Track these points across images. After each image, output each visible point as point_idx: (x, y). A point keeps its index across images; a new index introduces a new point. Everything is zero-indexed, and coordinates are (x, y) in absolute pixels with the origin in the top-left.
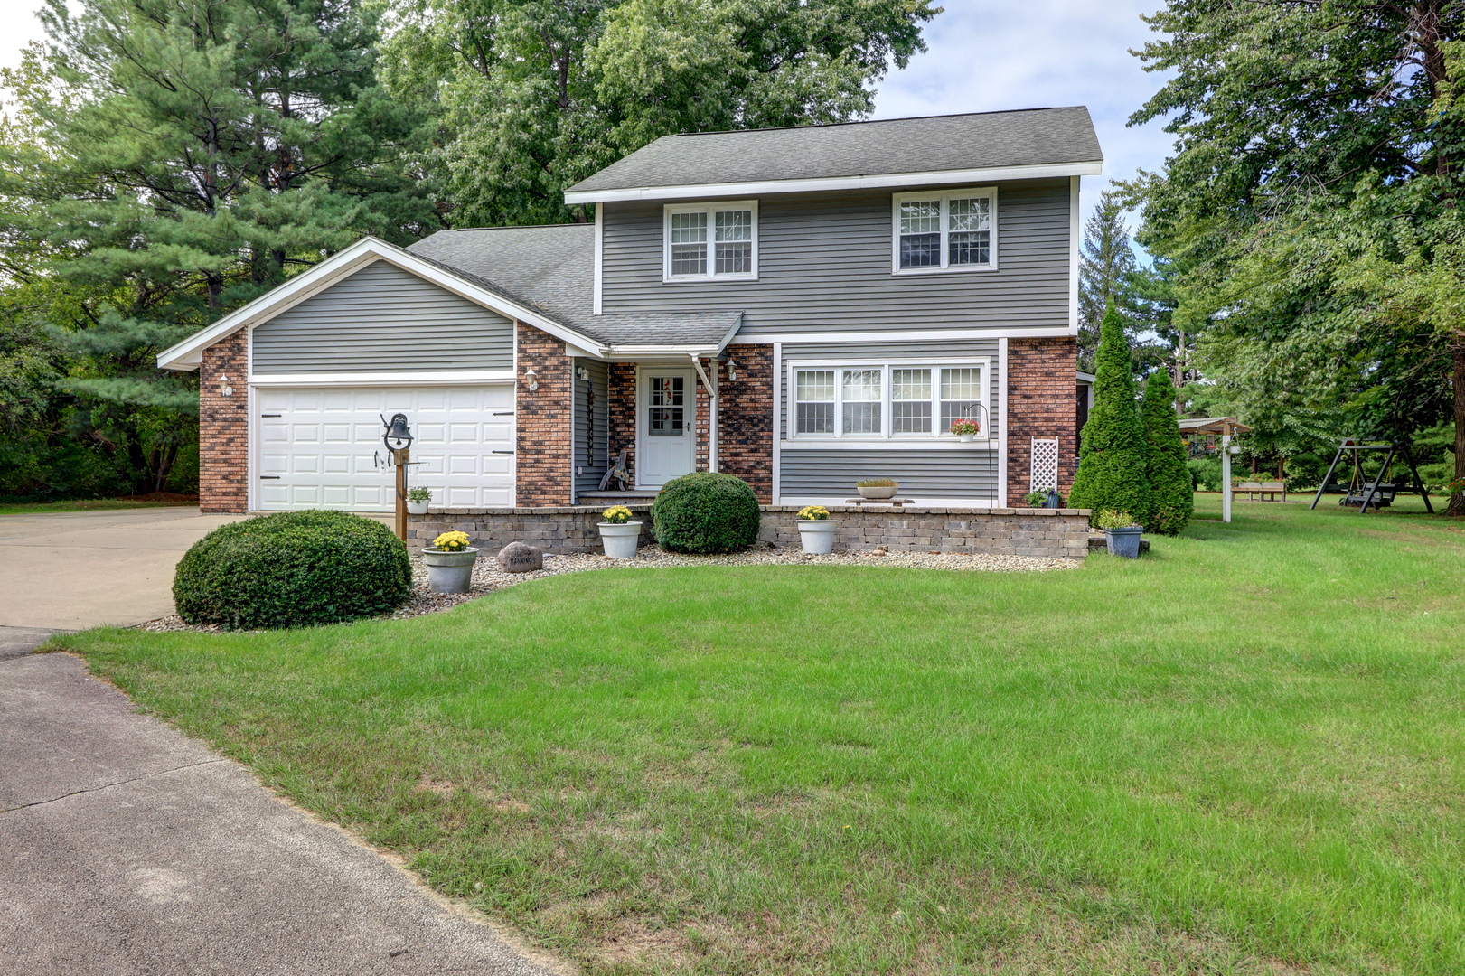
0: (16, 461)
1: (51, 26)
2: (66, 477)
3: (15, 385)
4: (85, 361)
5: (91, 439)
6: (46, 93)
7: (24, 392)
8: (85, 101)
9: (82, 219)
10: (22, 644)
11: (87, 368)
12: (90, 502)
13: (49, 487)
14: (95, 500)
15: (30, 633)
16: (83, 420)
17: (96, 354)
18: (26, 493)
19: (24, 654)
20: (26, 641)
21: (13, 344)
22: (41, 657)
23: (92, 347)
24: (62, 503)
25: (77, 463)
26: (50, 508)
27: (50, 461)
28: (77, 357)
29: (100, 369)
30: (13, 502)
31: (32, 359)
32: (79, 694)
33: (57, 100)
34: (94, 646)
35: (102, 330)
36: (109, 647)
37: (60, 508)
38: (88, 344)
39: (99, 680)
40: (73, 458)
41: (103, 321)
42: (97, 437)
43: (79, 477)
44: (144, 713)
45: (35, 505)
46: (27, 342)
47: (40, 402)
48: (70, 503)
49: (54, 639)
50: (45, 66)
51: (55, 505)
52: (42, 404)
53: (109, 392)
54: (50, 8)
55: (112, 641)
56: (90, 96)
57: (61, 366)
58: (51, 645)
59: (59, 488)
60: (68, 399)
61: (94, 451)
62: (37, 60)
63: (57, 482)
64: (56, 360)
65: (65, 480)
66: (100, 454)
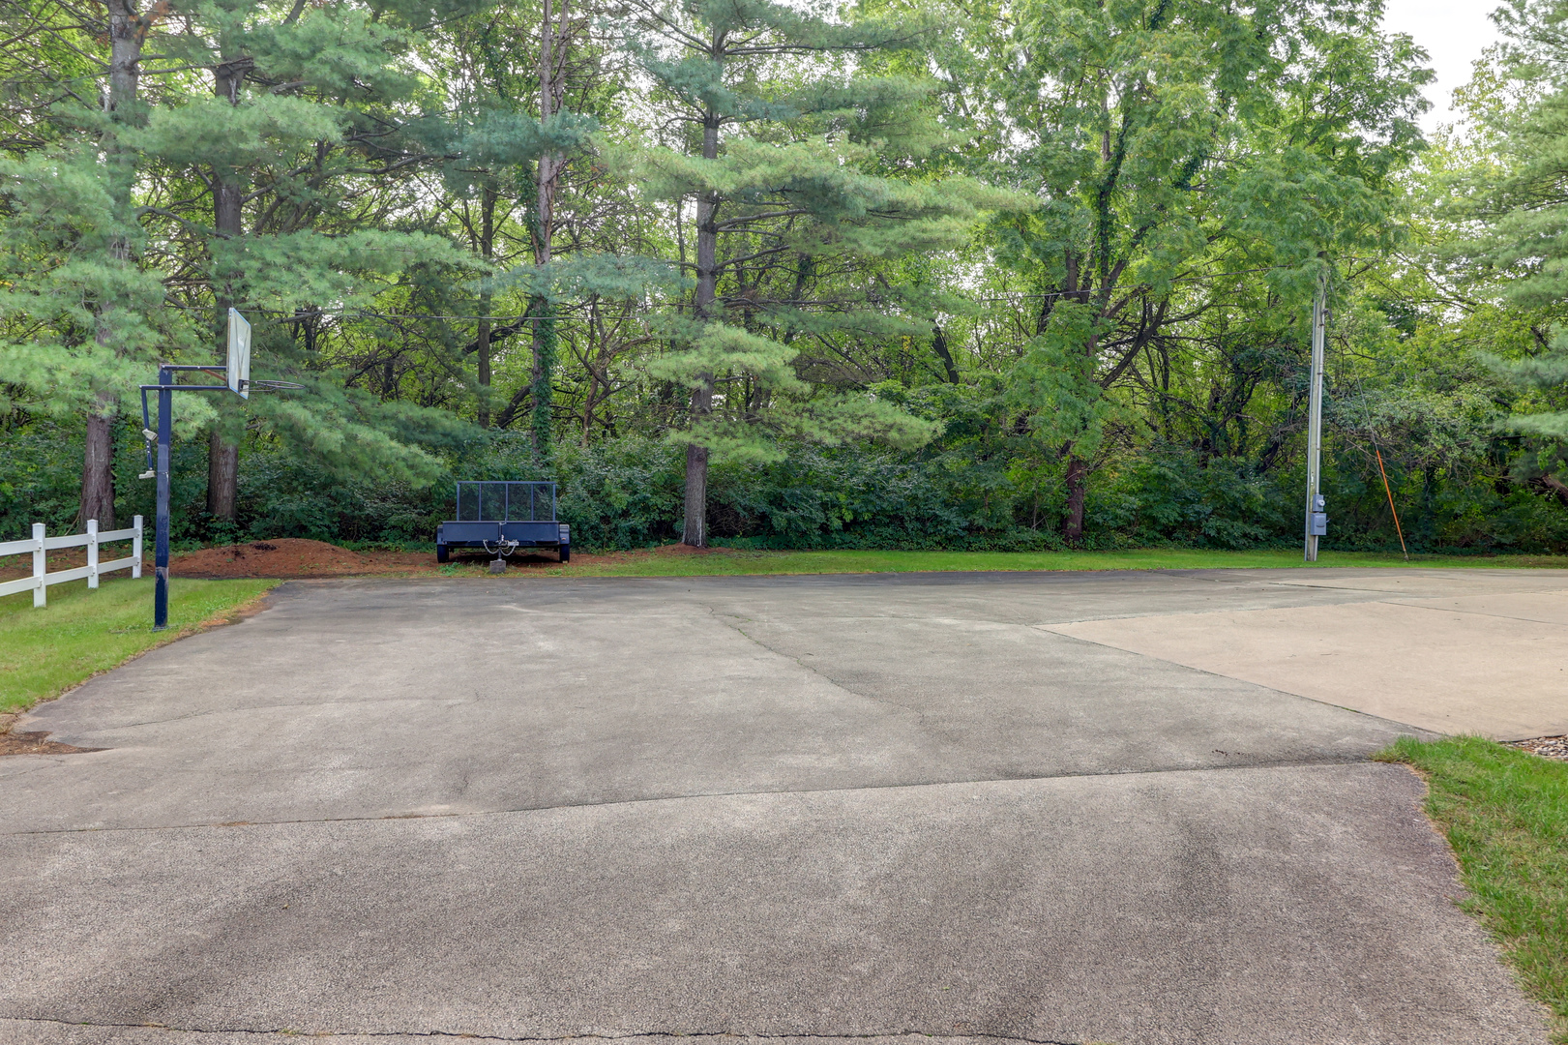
0: (1458, 509)
1: (1505, 23)
2: (1513, 529)
3: (1454, 426)
4: (1532, 393)
5: (1544, 485)
6: (1500, 101)
7: (1462, 434)
8: (1543, 96)
9: (1533, 231)
10: (1365, 743)
11: (1533, 402)
12: (1537, 557)
13: (1493, 539)
14: (1543, 556)
15: (1382, 728)
16: (1529, 462)
17: (1544, 385)
18: (1467, 545)
19: (1359, 759)
20: (1371, 740)
21: (1454, 382)
22: (1377, 767)
23: (1538, 376)
24: (1504, 558)
25: (1527, 513)
26: (1492, 564)
27: (1496, 509)
28: (1524, 390)
29: (1551, 402)
30: (1453, 553)
31: (1471, 396)
32: (1394, 844)
33: (1511, 103)
34: (1448, 767)
35: (1553, 356)
36: (1466, 771)
37: (1501, 564)
38: (1534, 373)
39: (1433, 826)
40: (1523, 506)
41: (1553, 344)
42: (1551, 483)
43: (1528, 528)
44: (1469, 911)
45: (1475, 559)
46: (1469, 378)
47: (1479, 444)
48: (1514, 558)
49: (1401, 743)
50: (1498, 71)
51: (1495, 559)
52: (1481, 446)
53: (1554, 427)
54: (1507, 6)
55: (1479, 763)
56: (1549, 90)
57: (1504, 401)
58: (1395, 752)
59: (1503, 540)
60: (1516, 440)
61: (1547, 500)
62: (1489, 68)
63: (1502, 533)
64: (1501, 395)
65: (1511, 532)
66: (1555, 501)
